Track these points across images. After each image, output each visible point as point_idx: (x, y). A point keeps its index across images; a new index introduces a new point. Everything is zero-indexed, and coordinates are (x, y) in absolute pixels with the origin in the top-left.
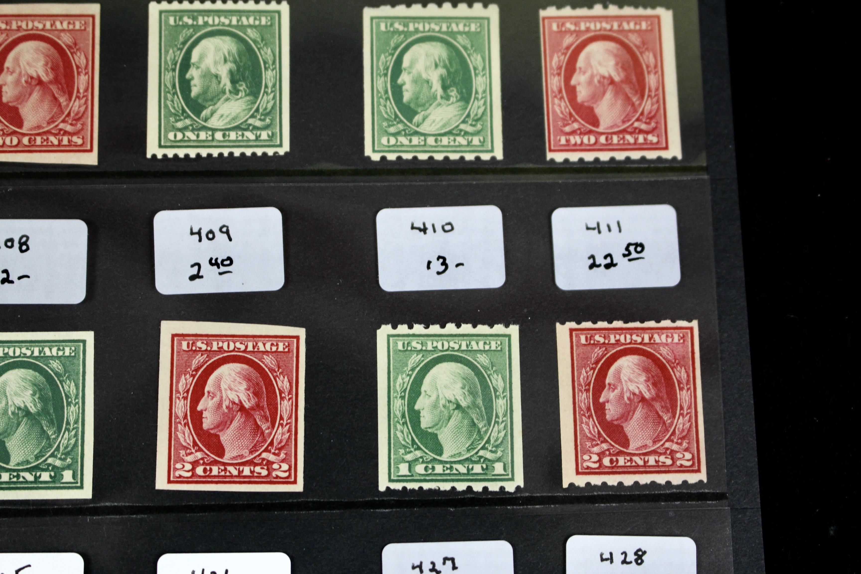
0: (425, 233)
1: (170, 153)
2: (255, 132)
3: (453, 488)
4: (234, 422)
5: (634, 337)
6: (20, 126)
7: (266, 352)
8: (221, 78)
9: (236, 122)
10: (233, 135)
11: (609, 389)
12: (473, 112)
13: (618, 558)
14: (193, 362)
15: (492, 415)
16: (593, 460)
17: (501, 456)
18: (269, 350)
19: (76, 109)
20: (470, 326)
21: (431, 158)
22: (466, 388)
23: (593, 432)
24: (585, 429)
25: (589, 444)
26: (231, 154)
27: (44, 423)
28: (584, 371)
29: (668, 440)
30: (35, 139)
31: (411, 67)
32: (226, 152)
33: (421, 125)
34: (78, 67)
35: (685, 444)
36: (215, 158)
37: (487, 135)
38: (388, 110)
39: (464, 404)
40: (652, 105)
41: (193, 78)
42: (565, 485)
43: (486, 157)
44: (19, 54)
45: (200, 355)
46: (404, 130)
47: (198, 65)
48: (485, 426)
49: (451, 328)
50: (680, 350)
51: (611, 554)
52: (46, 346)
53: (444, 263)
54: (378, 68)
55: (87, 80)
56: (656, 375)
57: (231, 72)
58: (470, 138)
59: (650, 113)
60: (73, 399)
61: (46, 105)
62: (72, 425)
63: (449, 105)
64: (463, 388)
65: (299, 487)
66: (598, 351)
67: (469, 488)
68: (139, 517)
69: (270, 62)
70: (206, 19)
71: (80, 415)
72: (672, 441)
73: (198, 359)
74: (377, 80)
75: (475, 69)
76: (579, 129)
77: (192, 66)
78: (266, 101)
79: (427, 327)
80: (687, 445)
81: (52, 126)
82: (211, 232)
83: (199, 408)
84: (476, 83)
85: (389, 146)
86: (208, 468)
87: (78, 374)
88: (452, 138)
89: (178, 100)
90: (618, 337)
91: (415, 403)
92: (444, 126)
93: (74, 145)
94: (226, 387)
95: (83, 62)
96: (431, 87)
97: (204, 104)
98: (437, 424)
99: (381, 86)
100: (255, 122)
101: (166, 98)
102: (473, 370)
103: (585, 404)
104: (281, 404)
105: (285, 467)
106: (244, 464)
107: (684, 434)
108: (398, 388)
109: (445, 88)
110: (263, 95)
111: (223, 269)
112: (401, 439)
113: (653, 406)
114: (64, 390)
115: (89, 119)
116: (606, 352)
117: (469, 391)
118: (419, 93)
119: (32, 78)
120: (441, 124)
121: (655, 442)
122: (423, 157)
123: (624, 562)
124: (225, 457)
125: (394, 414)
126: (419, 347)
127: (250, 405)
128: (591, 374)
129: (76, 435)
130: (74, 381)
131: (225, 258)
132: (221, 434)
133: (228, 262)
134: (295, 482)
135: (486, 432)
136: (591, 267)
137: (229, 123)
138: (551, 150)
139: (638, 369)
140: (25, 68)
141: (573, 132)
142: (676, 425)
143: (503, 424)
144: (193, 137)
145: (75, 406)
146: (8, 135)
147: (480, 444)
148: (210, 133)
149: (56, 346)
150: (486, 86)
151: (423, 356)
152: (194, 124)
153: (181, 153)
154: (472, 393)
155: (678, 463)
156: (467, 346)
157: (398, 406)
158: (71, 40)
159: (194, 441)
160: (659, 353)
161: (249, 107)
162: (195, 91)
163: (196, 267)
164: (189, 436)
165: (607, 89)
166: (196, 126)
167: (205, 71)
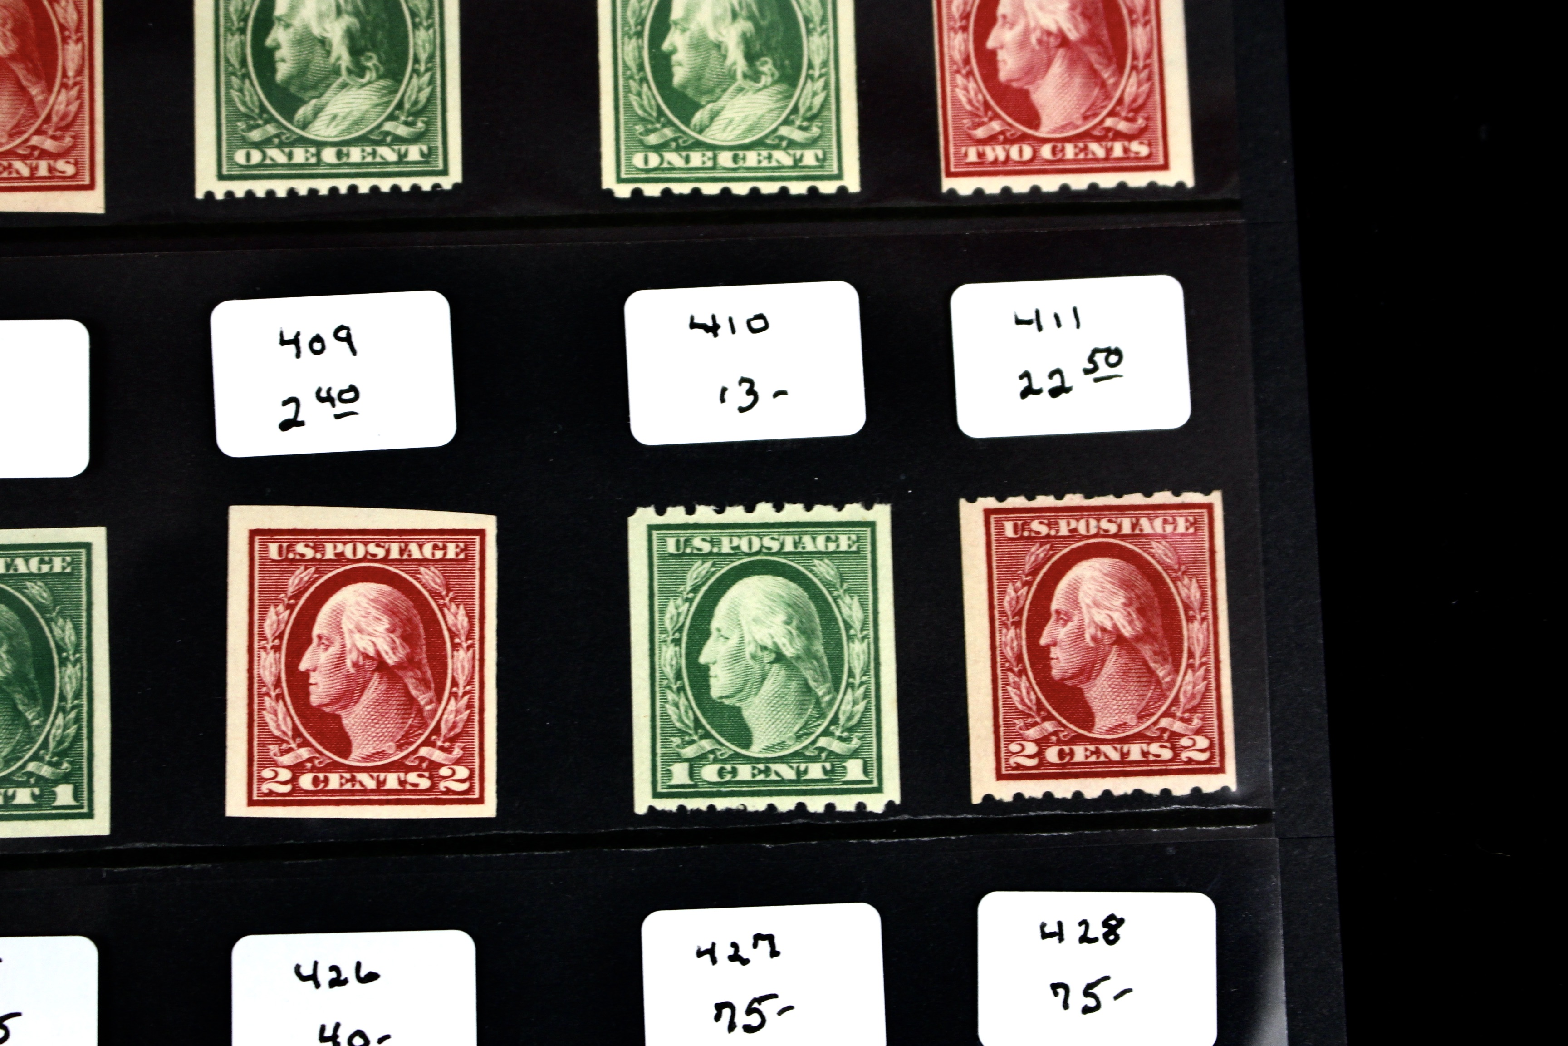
0: (716, 335)
1: (240, 189)
2: (396, 148)
3: (771, 807)
4: (366, 691)
5: (1104, 524)
7: (424, 562)
8: (331, 45)
9: (362, 129)
10: (355, 154)
11: (1057, 620)
12: (804, 103)
13: (1073, 932)
14: (290, 581)
15: (842, 672)
16: (1026, 752)
17: (858, 749)
18: (429, 557)
19: (61, 107)
20: (800, 507)
21: (726, 191)
22: (795, 623)
23: (1027, 701)
24: (1012, 695)
25: (1019, 723)
26: (353, 189)
27: (18, 697)
28: (1010, 589)
29: (1165, 715)
31: (687, 18)
32: (343, 185)
33: (707, 130)
34: (63, 28)
35: (1196, 722)
36: (323, 197)
37: (830, 147)
38: (645, 102)
39: (789, 652)
40: (1139, 84)
41: (278, 46)
42: (977, 798)
43: (828, 188)
45: (302, 568)
46: (675, 139)
47: (289, 21)
48: (829, 693)
49: (764, 511)
50: (1188, 547)
51: (1060, 924)
52: (18, 556)
53: (751, 392)
54: (625, 22)
55: (81, 54)
56: (1144, 594)
57: (350, 34)
58: (798, 153)
59: (1134, 100)
60: (71, 652)
62: (69, 701)
63: (759, 90)
64: (787, 623)
65: (488, 809)
66: (1037, 552)
67: (801, 806)
68: (197, 867)
69: (423, 13)
71: (85, 683)
72: (1173, 716)
73: (298, 577)
74: (623, 43)
75: (807, 20)
76: (1002, 132)
77: (277, 22)
78: (416, 89)
79: (720, 511)
80: (1200, 723)
81: (18, 141)
82: (318, 339)
83: (303, 666)
84: (809, 48)
85: (648, 171)
86: (321, 776)
87: (78, 606)
88: (765, 153)
89: (251, 88)
90: (1073, 524)
91: (699, 652)
92: (750, 130)
93: (60, 177)
94: (352, 627)
95: (71, 17)
96: (725, 57)
97: (300, 95)
98: (740, 691)
99: (631, 55)
100: (397, 127)
101: (229, 86)
102: (806, 589)
103: (1012, 648)
104: (453, 656)
105: (462, 772)
106: (387, 768)
107: (1195, 702)
108: (668, 625)
109: (751, 57)
110: (411, 77)
111: (341, 408)
112: (674, 718)
113: (1137, 651)
114: (53, 636)
115: (87, 128)
116: (1051, 552)
117: (798, 628)
118: (703, 67)
120: (743, 127)
121: (1141, 718)
122: (711, 189)
123: (1084, 939)
124: (353, 756)
125: (662, 672)
126: (706, 547)
127: (396, 660)
128: (1025, 593)
129: (77, 720)
130: (72, 621)
131: (346, 387)
132: (342, 713)
133: (351, 395)
134: (480, 801)
135: (831, 703)
136: (1025, 393)
137: (348, 130)
138: (949, 174)
139: (1110, 582)
141: (991, 140)
142: (1181, 686)
143: (862, 689)
144: (281, 158)
145: (74, 666)
147: (819, 725)
148: (313, 150)
149: (37, 555)
150: (828, 53)
151: (713, 565)
152: (284, 134)
153: (260, 189)
154: (805, 631)
155: (1184, 756)
156: (796, 545)
157: (668, 657)
159: (295, 728)
160: (1149, 553)
161: (385, 99)
162: (283, 71)
164: (284, 719)
165: (1055, 55)
166: (287, 138)
167: (300, 32)
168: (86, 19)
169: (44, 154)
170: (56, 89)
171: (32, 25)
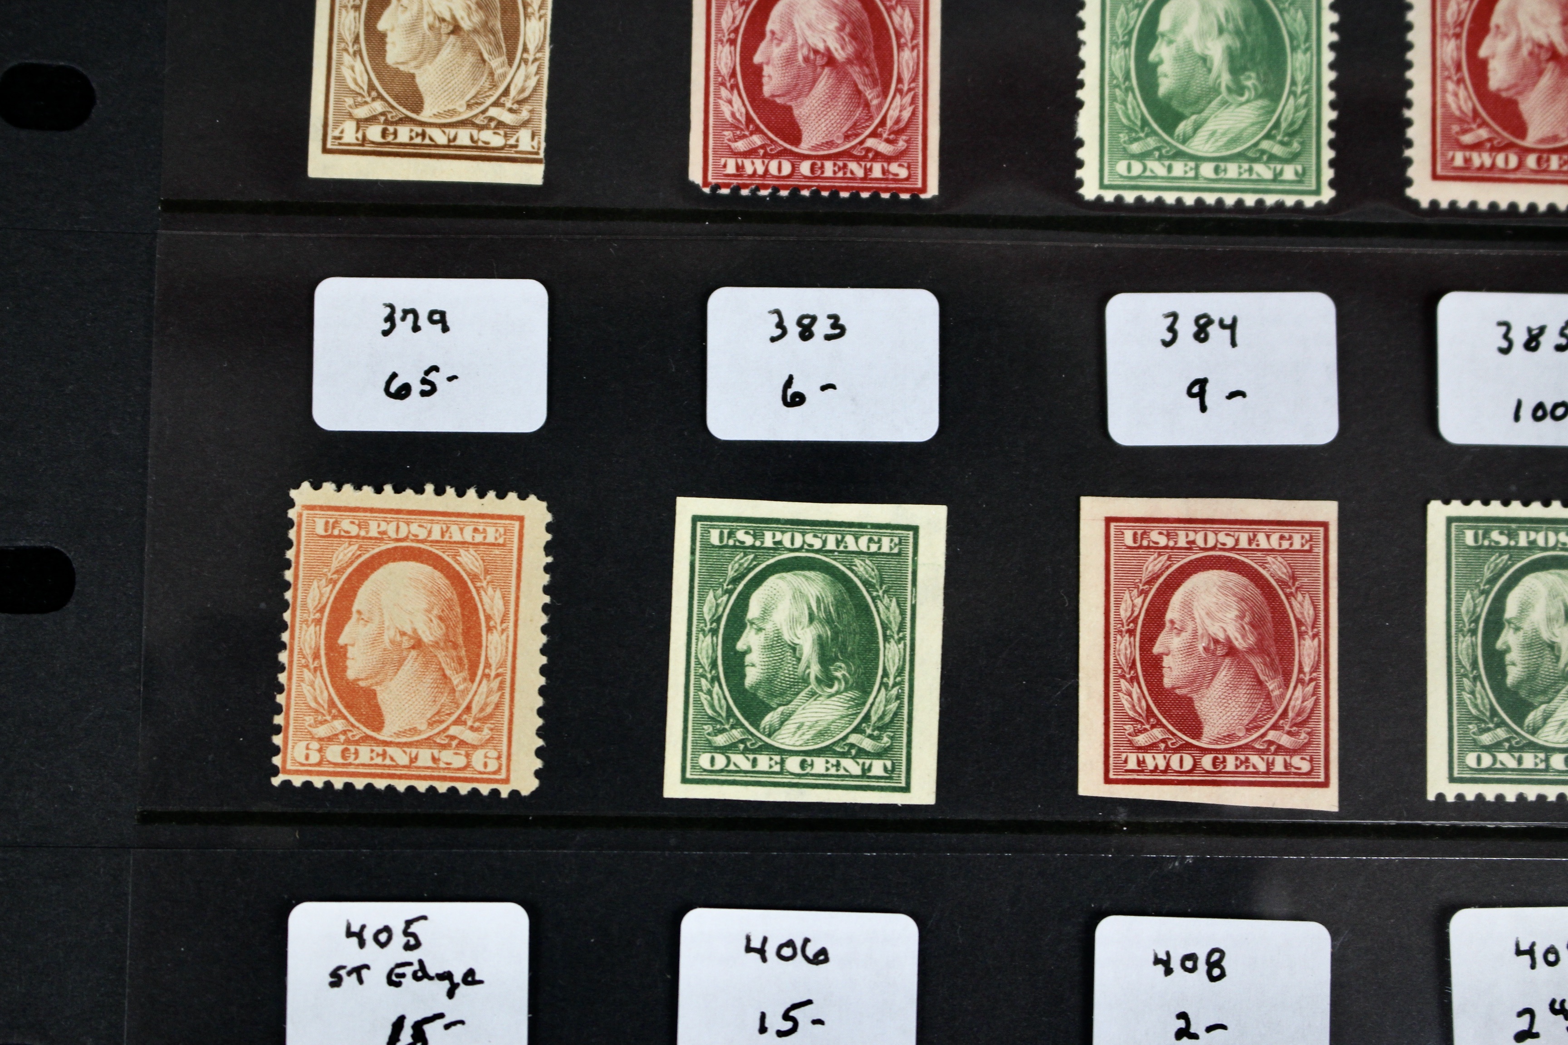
1: (1470, 792)
6: (1198, 735)
8: (1560, 650)
19: (1297, 703)
30: (1224, 761)
34: (1299, 623)
36: (1551, 804)
41: (1508, 650)
44: (1191, 593)
47: (1518, 624)
55: (1317, 649)
61: (1243, 694)
70: (1533, 535)
77: (1506, 624)
81: (1256, 735)
82: (1552, 950)
89: (1483, 691)
93: (1295, 774)
95: (1308, 612)
97: (1530, 700)
101: (1461, 688)
115: (1322, 724)
119: (1216, 642)
140: (1203, 622)
144: (1511, 763)
146: (1176, 750)
148: (1542, 756)
152: (1514, 738)
153: (1490, 793)
158: (1285, 571)
162: (1513, 675)
163: (1527, 1017)
166: (1517, 743)
167: (1531, 635)
168: (1322, 615)
169: (1280, 749)
170: (1292, 685)
171: (1270, 619)
